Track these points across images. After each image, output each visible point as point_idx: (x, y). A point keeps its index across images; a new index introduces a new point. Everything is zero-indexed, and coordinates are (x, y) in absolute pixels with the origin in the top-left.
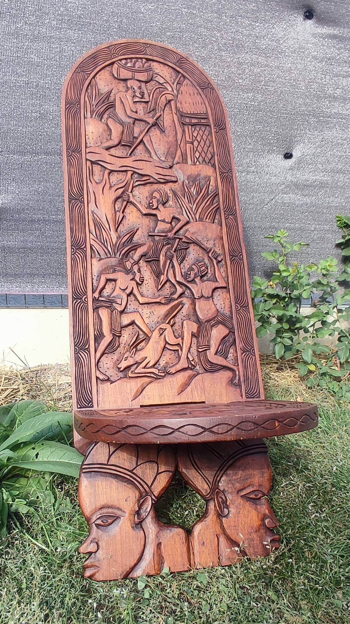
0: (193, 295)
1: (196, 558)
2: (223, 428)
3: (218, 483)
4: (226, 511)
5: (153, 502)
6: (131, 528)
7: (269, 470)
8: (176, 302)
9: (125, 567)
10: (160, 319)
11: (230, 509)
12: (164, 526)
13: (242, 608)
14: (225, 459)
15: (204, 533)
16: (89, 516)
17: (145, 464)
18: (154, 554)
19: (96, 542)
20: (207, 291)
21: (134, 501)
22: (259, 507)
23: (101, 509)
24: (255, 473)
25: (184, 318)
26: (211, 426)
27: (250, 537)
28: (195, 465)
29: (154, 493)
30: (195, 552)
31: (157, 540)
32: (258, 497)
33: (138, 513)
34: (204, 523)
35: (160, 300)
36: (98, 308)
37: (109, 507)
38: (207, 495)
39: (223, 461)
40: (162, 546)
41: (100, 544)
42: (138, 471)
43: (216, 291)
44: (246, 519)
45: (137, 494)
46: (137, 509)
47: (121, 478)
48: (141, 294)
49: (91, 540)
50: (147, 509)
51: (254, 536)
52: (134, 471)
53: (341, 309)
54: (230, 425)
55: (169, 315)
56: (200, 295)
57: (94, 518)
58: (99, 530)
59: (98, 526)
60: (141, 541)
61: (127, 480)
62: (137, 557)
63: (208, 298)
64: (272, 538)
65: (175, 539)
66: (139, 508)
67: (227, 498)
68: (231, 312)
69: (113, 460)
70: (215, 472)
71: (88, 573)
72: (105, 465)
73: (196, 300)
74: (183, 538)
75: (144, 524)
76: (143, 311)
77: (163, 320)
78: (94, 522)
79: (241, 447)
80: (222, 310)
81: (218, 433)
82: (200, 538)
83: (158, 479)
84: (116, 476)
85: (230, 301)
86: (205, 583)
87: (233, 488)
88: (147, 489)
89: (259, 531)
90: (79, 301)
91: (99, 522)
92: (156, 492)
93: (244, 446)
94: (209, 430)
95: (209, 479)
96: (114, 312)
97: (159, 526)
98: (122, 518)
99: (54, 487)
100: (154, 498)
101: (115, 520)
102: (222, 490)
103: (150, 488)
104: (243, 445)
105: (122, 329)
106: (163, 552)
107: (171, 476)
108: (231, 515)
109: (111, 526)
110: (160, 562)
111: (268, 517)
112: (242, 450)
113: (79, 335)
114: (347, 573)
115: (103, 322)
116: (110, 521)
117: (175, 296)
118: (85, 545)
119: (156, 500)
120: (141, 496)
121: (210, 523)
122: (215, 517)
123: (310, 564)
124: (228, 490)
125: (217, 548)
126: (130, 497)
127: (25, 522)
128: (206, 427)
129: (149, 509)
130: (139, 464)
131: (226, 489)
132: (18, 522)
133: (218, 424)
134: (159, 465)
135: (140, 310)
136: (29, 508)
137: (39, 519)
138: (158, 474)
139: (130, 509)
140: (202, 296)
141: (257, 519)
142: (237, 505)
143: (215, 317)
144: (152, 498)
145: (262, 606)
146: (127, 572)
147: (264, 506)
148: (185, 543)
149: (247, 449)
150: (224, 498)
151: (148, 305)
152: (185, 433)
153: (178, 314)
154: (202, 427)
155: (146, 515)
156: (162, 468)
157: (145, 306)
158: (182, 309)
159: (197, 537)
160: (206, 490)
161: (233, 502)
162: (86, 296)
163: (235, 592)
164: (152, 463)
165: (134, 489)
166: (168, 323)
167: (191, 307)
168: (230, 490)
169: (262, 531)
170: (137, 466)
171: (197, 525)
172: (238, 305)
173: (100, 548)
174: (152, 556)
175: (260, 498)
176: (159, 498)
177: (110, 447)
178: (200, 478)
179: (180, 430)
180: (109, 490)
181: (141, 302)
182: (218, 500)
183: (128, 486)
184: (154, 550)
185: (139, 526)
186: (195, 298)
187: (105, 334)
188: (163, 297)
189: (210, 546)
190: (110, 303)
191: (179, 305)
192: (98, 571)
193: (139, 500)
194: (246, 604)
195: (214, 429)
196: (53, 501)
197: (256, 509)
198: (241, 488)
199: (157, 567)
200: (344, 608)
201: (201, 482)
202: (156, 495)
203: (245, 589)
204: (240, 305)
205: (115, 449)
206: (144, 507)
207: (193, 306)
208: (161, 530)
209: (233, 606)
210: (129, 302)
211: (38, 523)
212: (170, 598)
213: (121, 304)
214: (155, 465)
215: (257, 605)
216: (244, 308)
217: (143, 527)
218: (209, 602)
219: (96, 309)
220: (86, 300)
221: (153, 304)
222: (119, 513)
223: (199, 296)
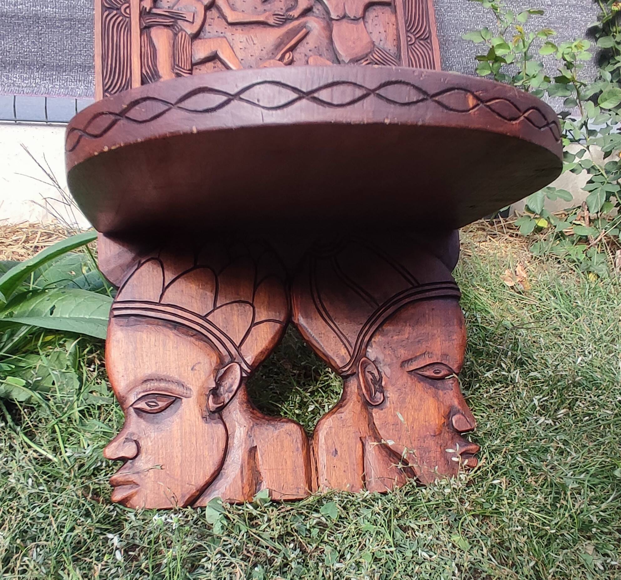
0: (328, 13)
1: (321, 478)
2: (343, 93)
3: (366, 347)
4: (379, 396)
5: (244, 375)
6: (200, 418)
7: (461, 328)
8: (296, 23)
9: (187, 485)
10: (264, 52)
11: (388, 394)
12: (263, 418)
13: (400, 560)
14: (380, 305)
15: (336, 434)
16: (122, 394)
17: (229, 307)
18: (242, 467)
19: (135, 441)
20: (354, 7)
21: (208, 370)
22: (441, 393)
23: (145, 381)
24: (435, 332)
25: (311, 53)
26: (315, 87)
27: (422, 444)
28: (324, 313)
29: (246, 359)
30: (320, 467)
31: (248, 442)
32: (439, 375)
33: (215, 392)
34: (339, 415)
35: (267, 18)
36: (148, 27)
37: (160, 380)
38: (344, 367)
39: (377, 307)
40: (259, 453)
41: (142, 443)
42: (217, 318)
43: (370, 9)
44: (416, 413)
45: (214, 359)
46: (214, 386)
47: (185, 329)
48: (231, 7)
49: (125, 436)
50: (231, 386)
51: (431, 443)
52: (209, 318)
53: (595, 130)
54: (360, 86)
55: (283, 45)
56: (341, 14)
57: (132, 399)
58: (142, 420)
59: (139, 411)
60: (218, 442)
61: (195, 332)
62: (210, 469)
63: (356, 19)
64: (463, 450)
65: (282, 442)
66: (216, 383)
67: (383, 374)
68: (399, 47)
69: (171, 296)
70: (361, 326)
71: (118, 496)
72: (155, 304)
73: (334, 22)
74: (298, 441)
75: (225, 413)
76: (234, 37)
77: (271, 55)
78: (132, 405)
79: (411, 286)
80: (382, 43)
81: (330, 105)
82: (330, 442)
83: (254, 333)
84: (175, 325)
85: (397, 29)
86: (335, 517)
87: (393, 355)
88: (233, 351)
89: (440, 434)
90: (115, 12)
91: (142, 405)
92: (250, 357)
93: (416, 285)
94: (310, 95)
95: (350, 339)
96: (180, 35)
97: (254, 417)
98: (184, 400)
99: (82, 364)
100: (245, 367)
101: (172, 403)
102: (373, 359)
103: (238, 348)
104: (413, 282)
105: (194, 67)
106: (260, 463)
107: (279, 330)
108: (388, 404)
109: (163, 413)
110: (254, 482)
111: (458, 412)
112: (412, 291)
113: (112, 72)
114: (604, 511)
115: (158, 52)
116: (161, 404)
117: (295, 13)
118: (114, 444)
119: (249, 371)
120: (221, 363)
121: (348, 416)
122: (358, 407)
123: (533, 496)
124: (384, 360)
125: (360, 461)
126: (199, 363)
127: (24, 418)
128: (304, 90)
129: (235, 387)
130: (218, 305)
131: (381, 357)
132: (10, 414)
133: (330, 81)
134: (256, 310)
135: (228, 34)
136: (31, 393)
137: (48, 412)
138: (253, 324)
139: (199, 384)
140: (345, 17)
141: (436, 414)
142: (399, 386)
143: (367, 55)
144: (241, 368)
145: (439, 559)
146: (192, 496)
147: (451, 393)
148: (300, 449)
149: (420, 289)
150: (376, 374)
151: (242, 27)
152: (254, 104)
153: (299, 46)
154: (294, 89)
155: (231, 396)
156: (262, 315)
157: (239, 28)
158: (308, 37)
159: (323, 441)
160: (343, 359)
161: (394, 382)
162: (127, 5)
163: (390, 533)
164: (243, 305)
165: (209, 349)
166: (279, 60)
167: (323, 34)
168: (388, 360)
169: (446, 436)
170: (215, 308)
171: (324, 420)
172: (412, 36)
173: (143, 450)
174: (238, 471)
175: (442, 378)
176: (255, 367)
177: (166, 273)
178: (333, 335)
179: (242, 96)
180: (161, 349)
181: (230, 20)
182: (364, 377)
183: (197, 343)
184: (243, 460)
185: (217, 414)
186: (332, 19)
187: (161, 73)
188: (271, 13)
189: (347, 457)
190: (172, 20)
191: (302, 29)
192: (136, 493)
193: (217, 370)
194: (409, 554)
195: (324, 95)
196: (77, 385)
197: (436, 396)
198: (410, 358)
199: (247, 489)
200: (597, 569)
201: (333, 343)
202: (249, 363)
203: (410, 532)
204: (414, 35)
205: (175, 277)
206: (227, 383)
207: (327, 33)
208: (257, 424)
209: (385, 556)
210: (208, 20)
211: (47, 420)
212: (265, 539)
213: (193, 23)
214: (249, 308)
215: (430, 556)
216: (421, 42)
217: (225, 420)
218: (338, 548)
219: (145, 29)
220: (128, 11)
221: (253, 26)
222: (177, 390)
223: (339, 14)
